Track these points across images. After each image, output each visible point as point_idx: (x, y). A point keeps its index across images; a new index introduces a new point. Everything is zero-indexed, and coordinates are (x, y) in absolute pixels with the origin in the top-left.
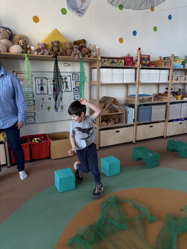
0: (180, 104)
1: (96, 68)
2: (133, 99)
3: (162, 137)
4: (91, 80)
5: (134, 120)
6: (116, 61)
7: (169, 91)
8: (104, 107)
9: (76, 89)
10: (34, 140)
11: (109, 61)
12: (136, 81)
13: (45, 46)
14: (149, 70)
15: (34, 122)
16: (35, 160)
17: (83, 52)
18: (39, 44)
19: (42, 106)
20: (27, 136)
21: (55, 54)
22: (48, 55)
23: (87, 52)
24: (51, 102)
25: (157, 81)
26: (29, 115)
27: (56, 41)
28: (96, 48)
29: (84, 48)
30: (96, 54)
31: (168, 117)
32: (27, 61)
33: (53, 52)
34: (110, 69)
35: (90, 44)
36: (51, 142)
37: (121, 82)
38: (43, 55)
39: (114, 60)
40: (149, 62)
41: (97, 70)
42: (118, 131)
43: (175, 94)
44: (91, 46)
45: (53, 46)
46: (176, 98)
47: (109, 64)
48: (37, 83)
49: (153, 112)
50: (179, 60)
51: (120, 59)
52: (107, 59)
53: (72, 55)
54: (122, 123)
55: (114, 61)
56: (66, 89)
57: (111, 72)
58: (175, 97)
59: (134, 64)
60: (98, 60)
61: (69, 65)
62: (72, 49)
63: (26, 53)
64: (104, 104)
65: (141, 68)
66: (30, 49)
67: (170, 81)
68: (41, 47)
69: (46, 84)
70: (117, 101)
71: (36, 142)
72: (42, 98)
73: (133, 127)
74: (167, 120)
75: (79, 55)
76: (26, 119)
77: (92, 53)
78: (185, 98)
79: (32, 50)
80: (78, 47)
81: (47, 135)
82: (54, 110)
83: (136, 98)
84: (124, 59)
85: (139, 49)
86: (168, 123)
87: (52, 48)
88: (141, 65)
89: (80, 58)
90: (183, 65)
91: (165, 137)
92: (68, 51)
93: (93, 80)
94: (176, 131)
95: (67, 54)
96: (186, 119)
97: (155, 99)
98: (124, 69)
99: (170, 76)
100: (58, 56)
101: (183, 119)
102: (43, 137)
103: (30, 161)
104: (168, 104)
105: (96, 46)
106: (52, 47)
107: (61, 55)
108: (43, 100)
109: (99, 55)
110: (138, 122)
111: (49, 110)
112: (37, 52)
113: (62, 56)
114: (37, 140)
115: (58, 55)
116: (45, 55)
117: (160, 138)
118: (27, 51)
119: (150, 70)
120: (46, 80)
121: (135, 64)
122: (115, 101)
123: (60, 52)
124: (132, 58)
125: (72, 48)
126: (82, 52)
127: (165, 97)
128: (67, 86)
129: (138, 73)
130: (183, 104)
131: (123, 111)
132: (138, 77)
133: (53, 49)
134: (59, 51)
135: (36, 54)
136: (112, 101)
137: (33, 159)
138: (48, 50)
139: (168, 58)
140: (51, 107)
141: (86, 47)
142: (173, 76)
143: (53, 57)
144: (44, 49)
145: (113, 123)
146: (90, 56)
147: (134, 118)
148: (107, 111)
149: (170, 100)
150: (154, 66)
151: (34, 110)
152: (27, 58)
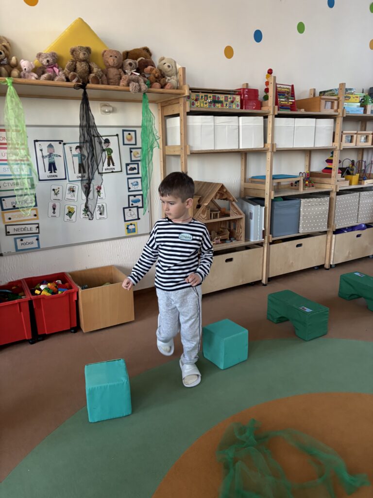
0: (358, 194)
1: (178, 115)
2: (260, 186)
3: (321, 267)
4: (166, 144)
5: (264, 232)
6: (222, 97)
7: (335, 166)
8: (199, 207)
9: (133, 166)
10: (40, 289)
11: (207, 99)
12: (266, 144)
13: (55, 61)
14: (293, 119)
15: (37, 246)
16: (44, 337)
17: (147, 76)
18: (39, 55)
19: (54, 209)
20: (23, 279)
21: (81, 80)
22: (63, 81)
23: (157, 75)
24: (75, 198)
25: (309, 145)
26: (24, 229)
27: (81, 48)
28: (176, 67)
29: (149, 67)
30: (178, 81)
31: (332, 224)
32: (11, 97)
33: (75, 73)
34: (210, 118)
35: (163, 59)
36: (80, 291)
37: (234, 147)
38: (53, 80)
39: (217, 95)
40: (294, 101)
41: (181, 120)
42: (231, 260)
43: (345, 172)
44: (164, 62)
45: (75, 58)
46: (348, 182)
47: (207, 105)
48: (39, 154)
49: (302, 213)
50: (356, 96)
51: (232, 94)
52: (202, 92)
53: (121, 83)
54: (238, 240)
55: (218, 98)
56: (109, 165)
57: (213, 124)
58: (346, 180)
59: (260, 105)
60: (184, 94)
61: (113, 111)
62: (120, 68)
63: (9, 75)
64: (198, 199)
65: (276, 114)
66: (17, 66)
67: (337, 144)
68: (45, 62)
69: (62, 155)
70: (227, 191)
71: (44, 295)
72: (54, 190)
73: (262, 248)
74: (331, 230)
75: (138, 81)
76: (18, 241)
77: (169, 80)
78: (366, 181)
79: (24, 68)
80: (135, 63)
81: (70, 276)
82: (83, 216)
83: (266, 183)
84: (239, 94)
85: (268, 73)
86: (334, 236)
87: (72, 64)
88: (276, 107)
89: (142, 90)
90: (363, 108)
91: (327, 266)
92: (113, 72)
93: (170, 143)
94: (349, 253)
95: (111, 81)
96: (368, 226)
97: (306, 185)
98: (241, 118)
99: (336, 134)
100: (89, 85)
101: (363, 226)
102: (60, 282)
103: (31, 340)
104: (333, 195)
105: (175, 62)
106: (73, 61)
107: (97, 81)
108: (56, 194)
109: (184, 84)
110: (273, 237)
111: (70, 218)
112: (37, 74)
113: (98, 83)
114: (48, 289)
115: (89, 83)
116: (57, 80)
117: (317, 269)
118: (11, 71)
119: (296, 119)
120: (62, 145)
121: (263, 104)
122: (222, 192)
123: (92, 75)
124: (255, 92)
125: (121, 65)
126: (145, 77)
127: (326, 180)
128: (110, 159)
129: (270, 126)
130: (363, 193)
131: (241, 214)
132: (270, 135)
133: (75, 66)
134: (90, 71)
135: (33, 78)
136: (217, 191)
137: (39, 334)
138: (63, 69)
139: (331, 92)
140: (75, 210)
141: (153, 65)
142: (342, 132)
143: (77, 87)
144: (52, 68)
145: (219, 240)
146: (165, 84)
147: (263, 229)
148: (206, 215)
149: (336, 186)
150: (303, 110)
151: (36, 217)
152: (12, 87)
